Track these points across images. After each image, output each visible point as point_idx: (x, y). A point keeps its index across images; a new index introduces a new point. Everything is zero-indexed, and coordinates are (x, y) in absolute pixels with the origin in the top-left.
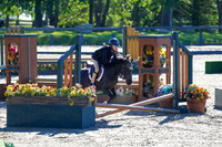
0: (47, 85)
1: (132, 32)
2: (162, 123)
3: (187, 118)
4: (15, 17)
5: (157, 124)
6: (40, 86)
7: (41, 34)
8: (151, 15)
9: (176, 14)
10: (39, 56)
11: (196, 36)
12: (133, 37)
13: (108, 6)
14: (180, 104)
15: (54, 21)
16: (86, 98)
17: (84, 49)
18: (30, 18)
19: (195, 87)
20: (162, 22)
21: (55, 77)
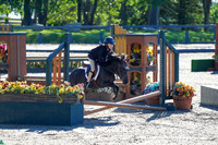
0: (36, 83)
1: (120, 30)
2: (149, 120)
3: (174, 116)
4: (5, 16)
5: (144, 121)
6: (29, 83)
7: (30, 32)
8: (138, 14)
9: (162, 13)
10: (28, 54)
11: (182, 35)
12: (121, 36)
13: (96, 5)
14: (167, 101)
15: (43, 19)
16: (75, 95)
17: (73, 47)
18: (19, 17)
19: (182, 85)
20: (149, 20)
21: (44, 75)
